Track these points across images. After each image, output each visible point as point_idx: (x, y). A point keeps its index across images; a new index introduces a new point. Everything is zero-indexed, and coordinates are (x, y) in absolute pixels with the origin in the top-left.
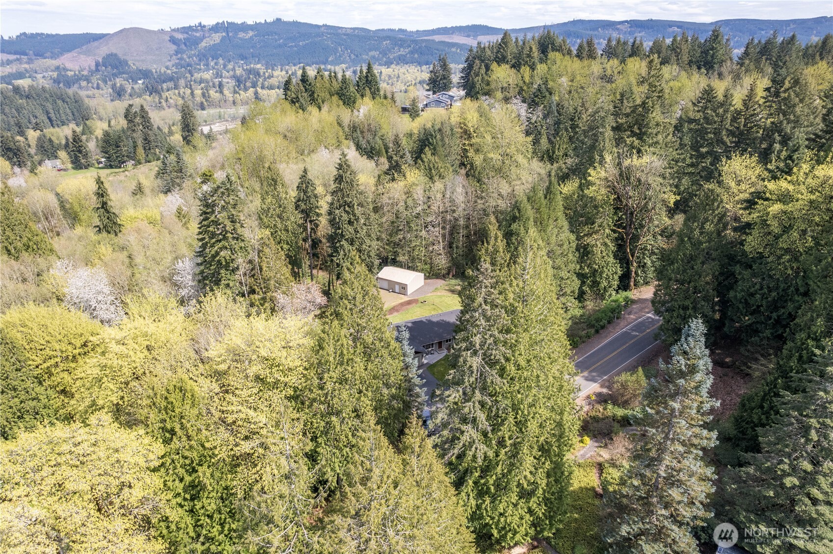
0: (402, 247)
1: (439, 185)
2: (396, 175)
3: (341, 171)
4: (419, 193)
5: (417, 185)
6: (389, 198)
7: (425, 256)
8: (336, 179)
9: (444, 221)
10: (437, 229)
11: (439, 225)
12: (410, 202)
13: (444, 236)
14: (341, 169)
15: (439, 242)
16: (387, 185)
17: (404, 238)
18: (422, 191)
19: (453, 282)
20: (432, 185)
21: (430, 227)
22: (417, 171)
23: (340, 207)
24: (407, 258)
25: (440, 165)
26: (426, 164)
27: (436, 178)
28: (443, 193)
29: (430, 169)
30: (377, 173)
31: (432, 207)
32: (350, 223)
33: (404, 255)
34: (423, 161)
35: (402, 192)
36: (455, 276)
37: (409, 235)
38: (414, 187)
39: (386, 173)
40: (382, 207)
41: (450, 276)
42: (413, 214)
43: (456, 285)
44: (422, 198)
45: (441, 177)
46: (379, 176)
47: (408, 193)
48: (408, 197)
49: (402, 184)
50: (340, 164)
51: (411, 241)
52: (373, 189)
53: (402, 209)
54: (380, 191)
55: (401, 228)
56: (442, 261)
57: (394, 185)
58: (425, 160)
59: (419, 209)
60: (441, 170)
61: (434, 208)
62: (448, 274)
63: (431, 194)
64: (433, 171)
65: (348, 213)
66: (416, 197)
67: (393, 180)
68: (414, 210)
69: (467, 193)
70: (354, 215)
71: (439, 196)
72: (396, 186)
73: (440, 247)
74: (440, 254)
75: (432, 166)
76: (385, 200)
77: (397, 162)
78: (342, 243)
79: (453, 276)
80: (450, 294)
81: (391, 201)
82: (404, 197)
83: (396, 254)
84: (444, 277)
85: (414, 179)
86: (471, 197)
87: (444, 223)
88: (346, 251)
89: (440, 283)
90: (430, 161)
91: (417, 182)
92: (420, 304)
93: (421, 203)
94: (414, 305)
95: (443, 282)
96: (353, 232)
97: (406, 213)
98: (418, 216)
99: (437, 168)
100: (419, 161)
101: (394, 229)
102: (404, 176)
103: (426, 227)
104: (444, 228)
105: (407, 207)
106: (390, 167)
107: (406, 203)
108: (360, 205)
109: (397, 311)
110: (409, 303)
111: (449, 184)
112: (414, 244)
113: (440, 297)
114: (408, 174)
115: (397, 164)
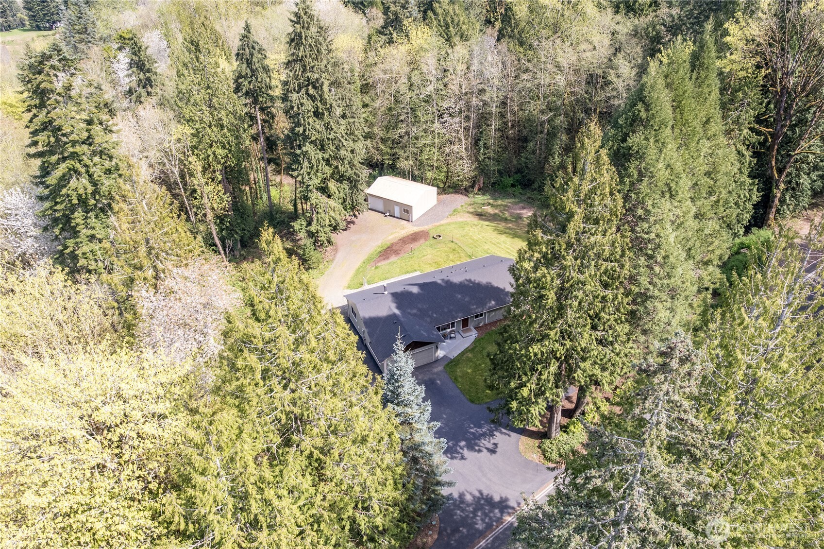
0: (404, 147)
1: (460, 50)
2: (394, 35)
3: (298, 26)
4: (429, 64)
5: (426, 50)
6: (385, 72)
7: (438, 160)
8: (292, 40)
9: (468, 107)
10: (457, 120)
11: (460, 112)
12: (416, 78)
13: (466, 129)
14: (298, 23)
15: (460, 140)
16: (382, 51)
17: (407, 133)
18: (434, 61)
19: (481, 198)
20: (450, 51)
21: (446, 117)
22: (426, 29)
23: (300, 87)
24: (411, 163)
25: (462, 19)
26: (440, 17)
27: (456, 40)
28: (467, 62)
29: (447, 26)
30: (366, 32)
31: (450, 86)
32: (317, 114)
33: (407, 159)
34: (435, 14)
35: (404, 62)
36: (483, 190)
37: (414, 129)
38: (422, 54)
39: (380, 33)
40: (374, 86)
41: (476, 190)
42: (421, 97)
43: (483, 204)
44: (434, 72)
45: (464, 37)
46: (370, 38)
47: (413, 64)
48: (413, 69)
49: (403, 49)
50: (296, 14)
51: (417, 139)
52: (361, 56)
53: (403, 89)
54: (371, 60)
55: (402, 118)
56: (465, 169)
57: (391, 50)
58: (440, 11)
59: (430, 89)
60: (464, 27)
61: (454, 88)
62: (473, 186)
63: (449, 66)
64: (451, 29)
65: (312, 98)
66: (425, 70)
67: (391, 42)
68: (423, 91)
69: (503, 63)
70: (323, 101)
71: (461, 68)
72: (395, 52)
73: (461, 148)
74: (461, 158)
75: (449, 20)
76: (378, 74)
77: (395, 14)
78: (304, 149)
79: (479, 190)
80: (475, 220)
81: (388, 76)
82: (407, 69)
83: (395, 157)
84: (466, 191)
85: (422, 41)
86: (511, 71)
87: (468, 110)
88: (313, 161)
89: (460, 200)
90: (446, 13)
91: (426, 46)
92: (432, 241)
93: (433, 79)
94: (422, 241)
95: (465, 198)
96: (322, 128)
97: (410, 94)
98: (428, 100)
99: (458, 24)
100: (430, 14)
101: (393, 120)
102: (407, 36)
103: (441, 116)
104: (467, 118)
105: (411, 85)
106: (385, 21)
107: (409, 79)
108: (335, 84)
109: (396, 252)
110: (415, 238)
111: (476, 49)
112: (422, 142)
113: (462, 225)
114: (413, 34)
115: (397, 18)
